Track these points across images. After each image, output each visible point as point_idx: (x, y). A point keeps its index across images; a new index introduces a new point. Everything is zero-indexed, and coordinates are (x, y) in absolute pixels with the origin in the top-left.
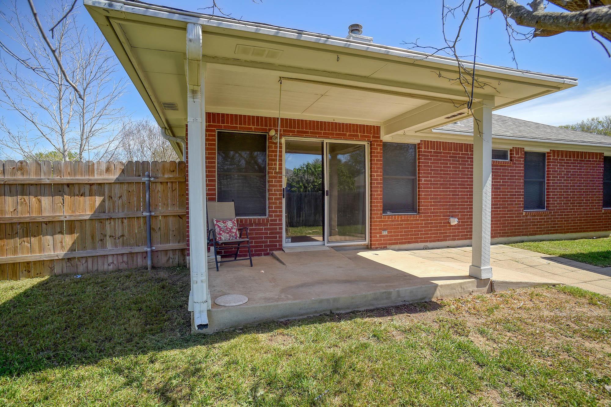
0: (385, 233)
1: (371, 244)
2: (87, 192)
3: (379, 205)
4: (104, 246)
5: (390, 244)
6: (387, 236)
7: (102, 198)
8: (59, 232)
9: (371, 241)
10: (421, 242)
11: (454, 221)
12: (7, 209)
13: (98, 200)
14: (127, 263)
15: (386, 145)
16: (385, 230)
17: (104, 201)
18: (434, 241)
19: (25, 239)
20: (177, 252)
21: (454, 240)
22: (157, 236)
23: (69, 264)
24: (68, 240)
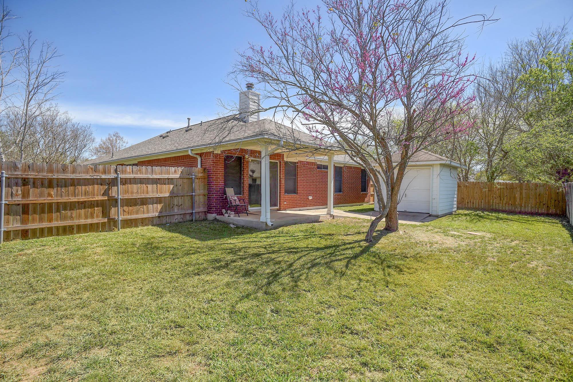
0: (285, 203)
1: (280, 208)
2: (167, 183)
3: (283, 190)
4: (173, 210)
5: (287, 208)
6: (286, 204)
7: (173, 186)
8: (155, 203)
9: (280, 207)
10: (298, 207)
11: (310, 198)
12: (134, 191)
13: (172, 186)
14: (183, 219)
15: (286, 163)
16: (285, 201)
17: (174, 187)
18: (303, 207)
19: (141, 206)
20: (203, 213)
21: (310, 206)
22: (196, 205)
23: (159, 219)
24: (159, 206)
